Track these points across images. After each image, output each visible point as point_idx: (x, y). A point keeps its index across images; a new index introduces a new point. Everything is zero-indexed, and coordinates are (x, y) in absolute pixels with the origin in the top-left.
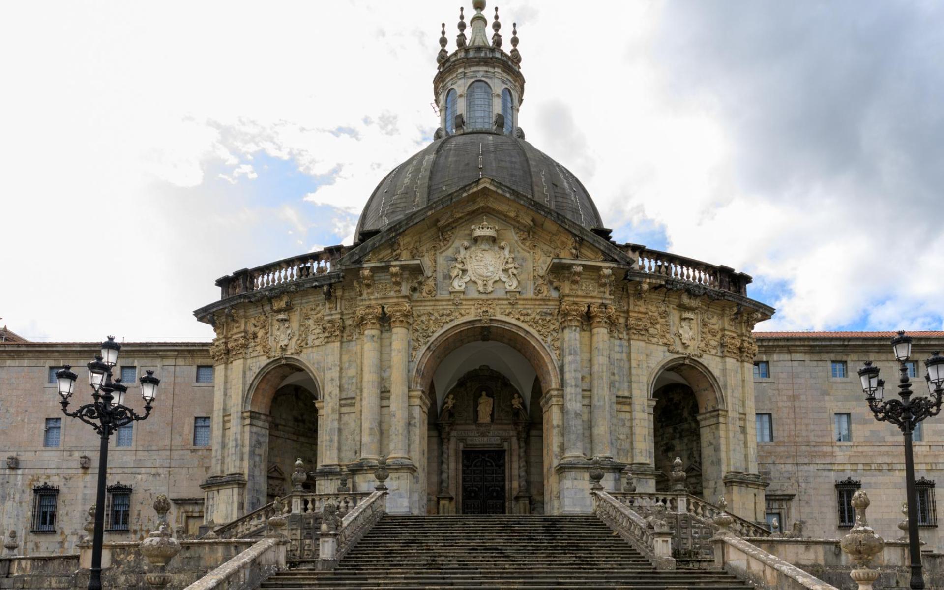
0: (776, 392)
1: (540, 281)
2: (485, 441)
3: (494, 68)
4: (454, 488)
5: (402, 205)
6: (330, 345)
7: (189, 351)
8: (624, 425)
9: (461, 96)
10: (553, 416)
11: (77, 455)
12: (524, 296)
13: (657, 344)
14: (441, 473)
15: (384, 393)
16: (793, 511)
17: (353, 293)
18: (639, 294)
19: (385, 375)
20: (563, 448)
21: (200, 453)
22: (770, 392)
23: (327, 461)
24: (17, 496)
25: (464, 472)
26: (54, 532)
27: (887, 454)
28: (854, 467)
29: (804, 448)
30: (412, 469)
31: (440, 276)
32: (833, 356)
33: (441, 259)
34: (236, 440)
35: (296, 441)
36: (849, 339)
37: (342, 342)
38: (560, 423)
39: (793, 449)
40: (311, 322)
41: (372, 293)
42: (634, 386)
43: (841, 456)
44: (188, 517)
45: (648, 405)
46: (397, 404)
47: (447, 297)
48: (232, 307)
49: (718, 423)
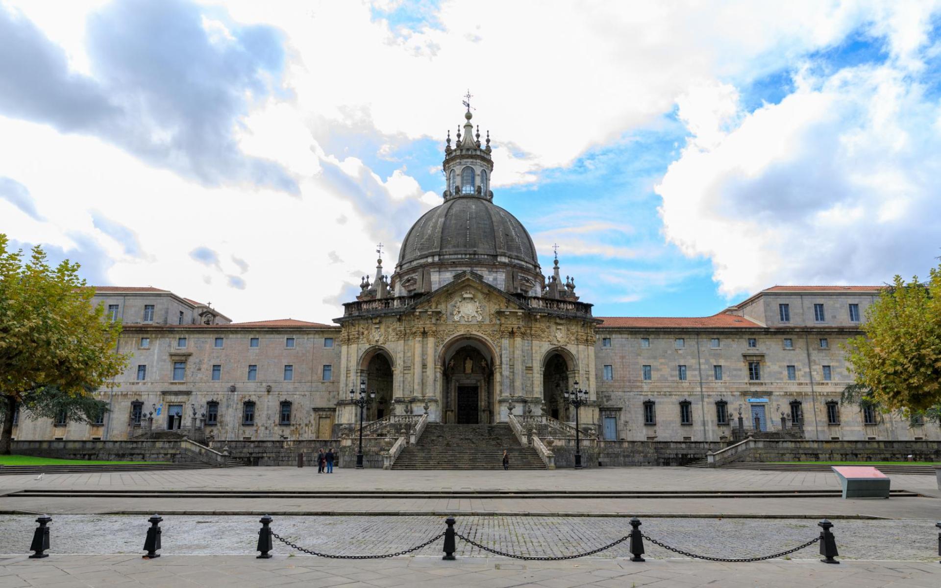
0: (614, 354)
1: (492, 316)
2: (468, 381)
3: (476, 159)
4: (454, 405)
5: (427, 245)
6: (400, 342)
7: (322, 331)
8: (529, 380)
9: (458, 175)
10: (497, 377)
11: (264, 385)
12: (485, 323)
13: (545, 341)
14: (447, 398)
15: (424, 366)
16: (622, 416)
17: (410, 318)
18: (536, 320)
19: (425, 358)
20: (501, 392)
21: (326, 384)
22: (611, 354)
23: (398, 396)
24: (235, 406)
25: (458, 397)
26: (253, 425)
27: (669, 387)
28: (652, 394)
29: (628, 384)
30: (436, 401)
31: (448, 314)
32: (642, 336)
33: (449, 306)
34: (353, 383)
35: (377, 380)
36: (649, 328)
37: (404, 340)
38: (500, 380)
39: (622, 384)
40: (390, 330)
41: (419, 322)
42: (534, 361)
43: (646, 388)
44: (320, 418)
45: (540, 370)
46: (430, 372)
47: (451, 323)
48: (353, 320)
49: (575, 377)
